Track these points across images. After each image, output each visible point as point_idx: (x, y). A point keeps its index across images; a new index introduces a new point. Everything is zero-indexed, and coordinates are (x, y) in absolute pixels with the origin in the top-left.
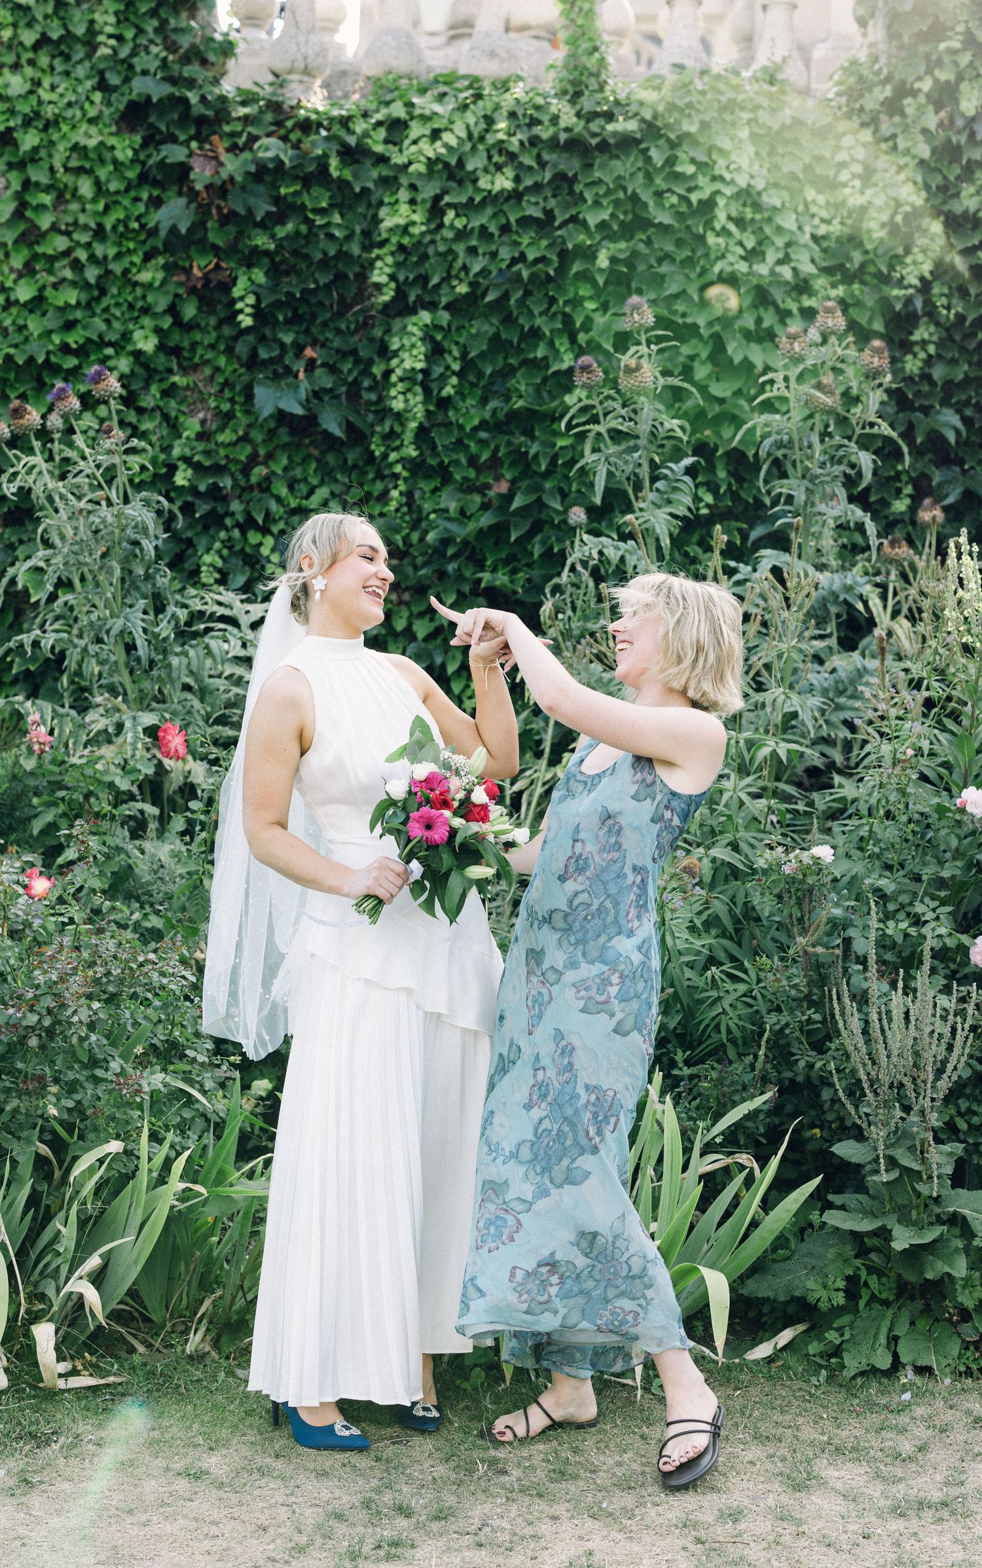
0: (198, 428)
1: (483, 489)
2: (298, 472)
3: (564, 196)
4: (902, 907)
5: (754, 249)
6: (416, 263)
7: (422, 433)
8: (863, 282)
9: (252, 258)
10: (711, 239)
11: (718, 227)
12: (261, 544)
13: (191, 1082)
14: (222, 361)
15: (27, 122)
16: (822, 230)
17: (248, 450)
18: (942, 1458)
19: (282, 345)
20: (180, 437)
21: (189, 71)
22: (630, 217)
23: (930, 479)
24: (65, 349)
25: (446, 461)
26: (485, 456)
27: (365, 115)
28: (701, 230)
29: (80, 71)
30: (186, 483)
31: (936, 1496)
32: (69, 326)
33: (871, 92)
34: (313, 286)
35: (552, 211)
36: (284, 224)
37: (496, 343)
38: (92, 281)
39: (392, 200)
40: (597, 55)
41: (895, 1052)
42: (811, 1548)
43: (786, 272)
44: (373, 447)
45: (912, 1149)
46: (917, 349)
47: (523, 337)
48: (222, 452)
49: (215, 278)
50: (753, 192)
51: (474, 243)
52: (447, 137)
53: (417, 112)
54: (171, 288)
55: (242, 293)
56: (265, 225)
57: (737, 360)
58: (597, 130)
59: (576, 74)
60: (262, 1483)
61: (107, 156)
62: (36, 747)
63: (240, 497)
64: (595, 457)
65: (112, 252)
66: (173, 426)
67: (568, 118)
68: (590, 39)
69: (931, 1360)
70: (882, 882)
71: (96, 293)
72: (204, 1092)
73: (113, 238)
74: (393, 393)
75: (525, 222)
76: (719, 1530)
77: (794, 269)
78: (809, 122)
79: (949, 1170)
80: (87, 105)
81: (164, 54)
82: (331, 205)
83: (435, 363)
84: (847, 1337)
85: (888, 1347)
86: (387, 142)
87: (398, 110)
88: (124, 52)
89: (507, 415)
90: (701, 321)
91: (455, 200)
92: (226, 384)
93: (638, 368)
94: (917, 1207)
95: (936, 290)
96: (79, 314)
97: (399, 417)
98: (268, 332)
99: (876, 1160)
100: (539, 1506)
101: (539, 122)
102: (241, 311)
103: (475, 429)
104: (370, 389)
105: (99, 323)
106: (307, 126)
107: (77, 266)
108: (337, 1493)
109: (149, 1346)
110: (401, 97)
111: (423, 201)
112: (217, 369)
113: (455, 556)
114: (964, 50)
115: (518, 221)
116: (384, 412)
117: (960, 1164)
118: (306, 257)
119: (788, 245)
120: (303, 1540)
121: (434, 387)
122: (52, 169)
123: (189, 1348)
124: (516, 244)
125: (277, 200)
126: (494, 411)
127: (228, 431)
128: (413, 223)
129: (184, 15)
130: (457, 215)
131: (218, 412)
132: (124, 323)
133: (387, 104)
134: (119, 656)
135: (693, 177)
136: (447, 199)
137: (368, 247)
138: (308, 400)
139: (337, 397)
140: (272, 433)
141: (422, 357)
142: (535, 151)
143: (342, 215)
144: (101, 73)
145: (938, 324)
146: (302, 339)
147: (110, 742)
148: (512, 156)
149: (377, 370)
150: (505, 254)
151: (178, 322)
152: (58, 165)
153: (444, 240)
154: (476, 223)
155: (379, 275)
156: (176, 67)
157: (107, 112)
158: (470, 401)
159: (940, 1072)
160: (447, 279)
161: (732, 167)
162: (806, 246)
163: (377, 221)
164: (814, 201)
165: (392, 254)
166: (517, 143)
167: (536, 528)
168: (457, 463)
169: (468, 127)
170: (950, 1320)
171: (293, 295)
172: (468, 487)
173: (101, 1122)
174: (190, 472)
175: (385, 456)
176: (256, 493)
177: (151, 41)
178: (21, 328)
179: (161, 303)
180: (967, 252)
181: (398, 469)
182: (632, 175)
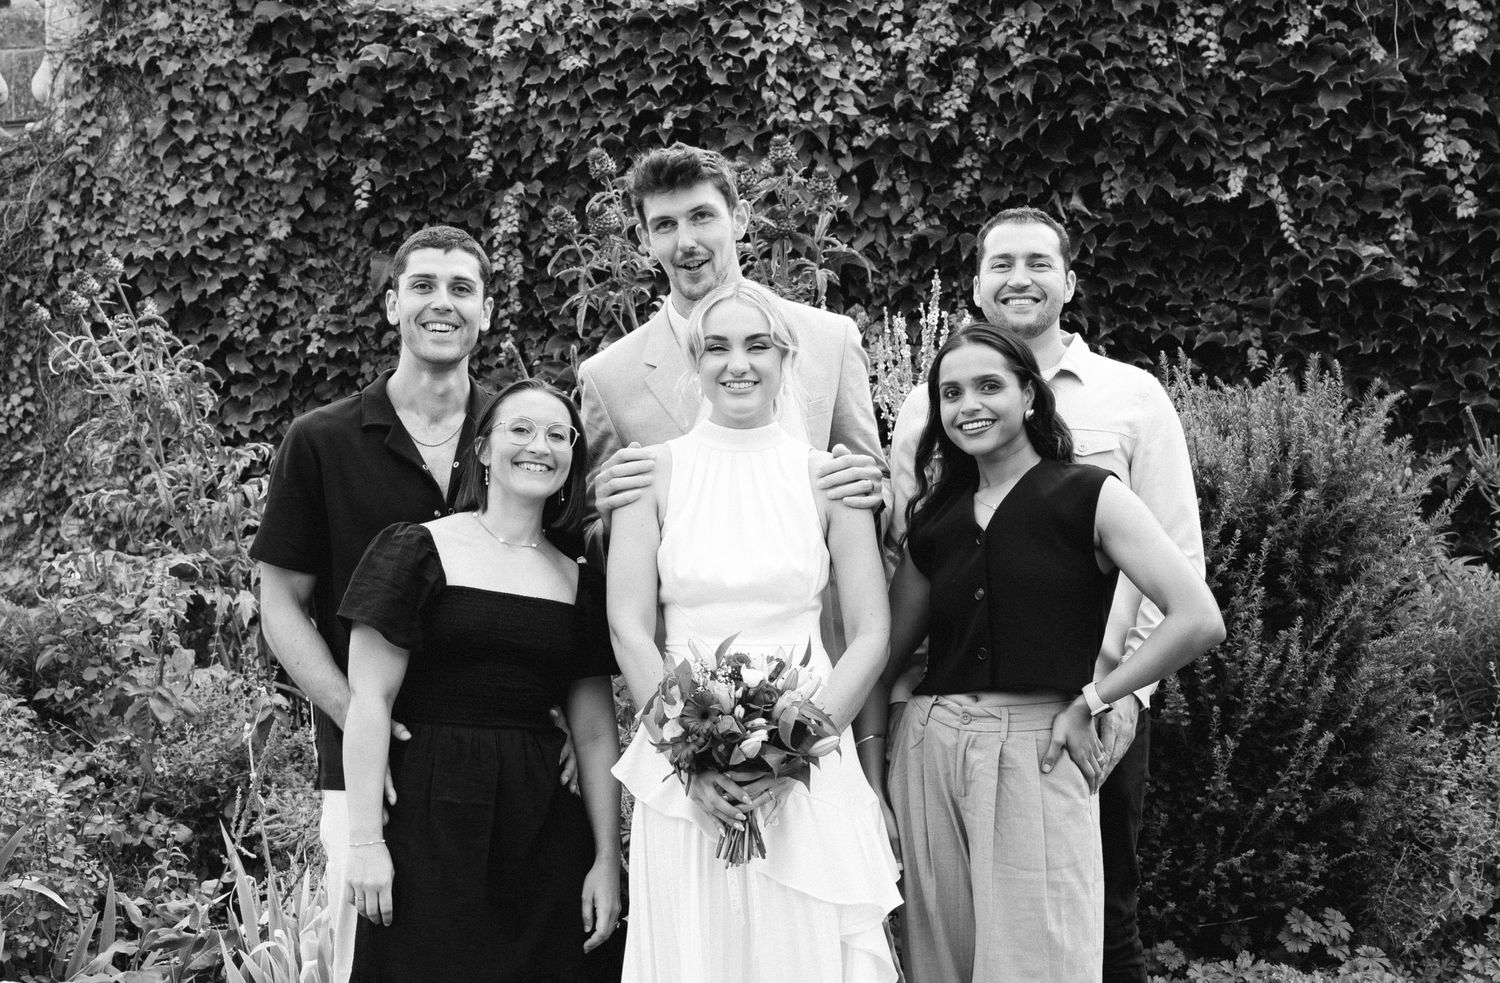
0: (334, 303)
3: (635, 69)
5: (804, 99)
6: (510, 141)
7: (525, 290)
9: (369, 150)
10: (767, 94)
11: (769, 82)
14: (352, 243)
15: (171, 51)
16: (869, 76)
19: (401, 224)
20: (316, 311)
22: (693, 81)
24: (209, 243)
25: (546, 313)
27: (464, 15)
28: (757, 87)
30: (318, 352)
32: (213, 223)
34: (422, 169)
35: (624, 83)
36: (394, 118)
38: (231, 183)
39: (486, 87)
43: (832, 117)
46: (965, 176)
48: (355, 322)
49: (337, 170)
50: (801, 49)
51: (556, 117)
52: (526, 27)
53: (504, 8)
55: (360, 181)
56: (377, 118)
58: (663, 8)
61: (241, 73)
63: (369, 360)
65: (247, 157)
66: (311, 303)
71: (236, 192)
73: (248, 144)
75: (602, 95)
77: (839, 114)
80: (221, 32)
82: (434, 99)
83: (535, 227)
86: (478, 36)
87: (489, 9)
91: (536, 82)
92: (357, 262)
93: (603, 211)
95: (977, 119)
96: (222, 213)
97: (503, 277)
98: (389, 213)
102: (359, 197)
103: (573, 283)
105: (239, 219)
107: (218, 172)
111: (511, 84)
112: (349, 251)
115: (594, 95)
118: (415, 145)
119: (835, 92)
121: (532, 248)
122: (194, 91)
124: (595, 115)
125: (384, 97)
127: (360, 303)
128: (503, 106)
130: (539, 95)
132: (263, 216)
135: (748, 40)
136: (528, 81)
137: (466, 131)
141: (517, 222)
142: (608, 32)
143: (444, 105)
145: (981, 152)
148: (588, 39)
150: (587, 124)
151: (309, 212)
152: (198, 84)
153: (532, 118)
154: (556, 100)
155: (477, 154)
157: (240, 35)
160: (538, 152)
161: (782, 28)
162: (852, 92)
163: (473, 107)
164: (861, 52)
165: (489, 134)
166: (591, 27)
169: (546, 17)
171: (404, 179)
174: (321, 341)
178: (176, 229)
179: (292, 196)
180: (998, 84)
181: (507, 323)
182: (695, 45)
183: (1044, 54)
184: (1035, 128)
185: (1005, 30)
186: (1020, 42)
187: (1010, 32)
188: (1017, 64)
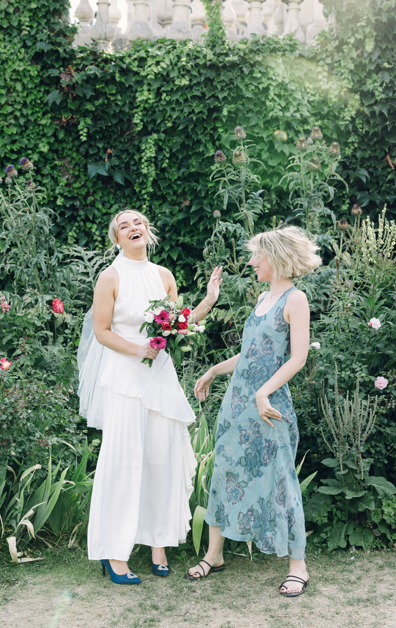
0: (66, 182)
1: (179, 204)
2: (106, 199)
3: (209, 87)
4: (348, 366)
5: (285, 106)
6: (151, 115)
7: (155, 182)
8: (328, 119)
9: (85, 114)
10: (268, 103)
11: (270, 98)
12: (91, 228)
13: (68, 441)
14: (75, 155)
16: (312, 99)
17: (86, 190)
18: (367, 582)
19: (98, 148)
20: (58, 185)
21: (58, 39)
22: (235, 95)
23: (356, 197)
24: (12, 151)
25: (165, 193)
26: (180, 191)
27: (130, 56)
28: (264, 99)
29: (16, 40)
30: (61, 204)
31: (365, 597)
32: (14, 142)
33: (330, 43)
34: (110, 124)
35: (204, 93)
36: (98, 100)
37: (183, 146)
38: (22, 124)
39: (141, 90)
40: (221, 31)
41: (346, 423)
42: (316, 618)
43: (298, 115)
44: (135, 188)
45: (353, 461)
46: (350, 145)
47: (194, 143)
48: (75, 191)
49: (71, 122)
50: (284, 84)
51: (174, 106)
52: (162, 64)
53: (150, 54)
54: (54, 126)
55: (82, 128)
56: (91, 100)
57: (279, 151)
58: (222, 60)
59: (213, 38)
60: (99, 598)
61: (27, 74)
62: (4, 310)
63: (83, 209)
64: (223, 190)
65: (30, 112)
66: (56, 181)
67: (210, 56)
68: (219, 24)
69: (362, 544)
70: (340, 356)
71: (24, 129)
72: (73, 445)
73: (30, 107)
74: (143, 166)
75: (194, 97)
76: (280, 612)
77: (301, 115)
78: (306, 56)
79: (368, 469)
80: (19, 54)
81: (49, 33)
82: (117, 92)
83: (160, 154)
84: (328, 536)
85: (345, 539)
86: (138, 66)
87: (143, 54)
88: (33, 33)
89: (188, 174)
90: (264, 136)
91: (166, 89)
92: (76, 164)
93: (240, 155)
94: (356, 484)
95: (357, 122)
96: (17, 137)
97: (145, 176)
98: (93, 143)
99: (339, 465)
100: (208, 604)
101: (199, 58)
102: (82, 135)
103: (176, 180)
104: (134, 165)
105: (25, 141)
106: (106, 61)
107: (16, 118)
108: (129, 601)
109: (54, 545)
110: (144, 49)
111: (153, 90)
112: (73, 158)
113: (168, 231)
114: (367, 26)
115: (191, 97)
116: (139, 174)
117: (372, 466)
118: (107, 113)
119: (299, 105)
120: (115, 620)
121: (159, 163)
122: (5, 80)
123: (69, 546)
124: (191, 106)
125: (95, 90)
126: (183, 173)
127: (77, 183)
128: (150, 99)
129: (57, 17)
130: (167, 95)
131: (73, 176)
132: (36, 140)
133: (138, 51)
134: (36, 273)
135: (260, 78)
136: (163, 89)
137: (132, 108)
138: (109, 170)
139: (120, 168)
140: (95, 183)
141: (154, 152)
142: (197, 69)
143: (121, 96)
144: (24, 41)
145: (358, 135)
146: (106, 146)
147: (33, 307)
148: (188, 71)
149: (136, 157)
150: (186, 110)
151: (57, 140)
152: (8, 78)
153: (162, 105)
154: (174, 98)
155: (136, 120)
156: (54, 38)
157: (27, 56)
158: (173, 169)
159: (363, 430)
160: (163, 120)
161: (276, 74)
162: (305, 105)
163: (135, 98)
164: (308, 87)
165: (141, 111)
166: (190, 66)
167: (201, 219)
168: (169, 194)
169: (170, 60)
170: (369, 528)
171: (102, 128)
172: (173, 203)
173: (33, 457)
174: (63, 199)
175: (140, 191)
176: (89, 207)
177: (44, 28)
179: (50, 132)
180: (370, 106)
181: (146, 196)
182: (236, 78)
183: (391, 95)
184: (386, 127)
185: (373, 83)
186: (380, 89)
187: (376, 84)
188: (378, 98)
